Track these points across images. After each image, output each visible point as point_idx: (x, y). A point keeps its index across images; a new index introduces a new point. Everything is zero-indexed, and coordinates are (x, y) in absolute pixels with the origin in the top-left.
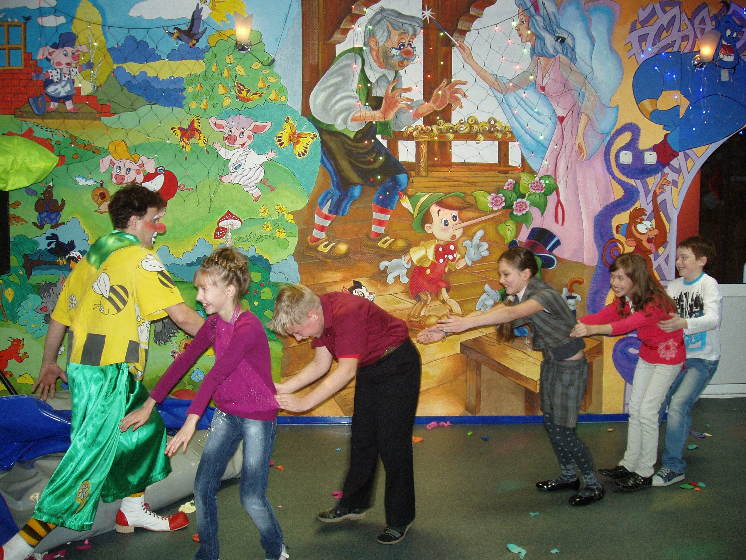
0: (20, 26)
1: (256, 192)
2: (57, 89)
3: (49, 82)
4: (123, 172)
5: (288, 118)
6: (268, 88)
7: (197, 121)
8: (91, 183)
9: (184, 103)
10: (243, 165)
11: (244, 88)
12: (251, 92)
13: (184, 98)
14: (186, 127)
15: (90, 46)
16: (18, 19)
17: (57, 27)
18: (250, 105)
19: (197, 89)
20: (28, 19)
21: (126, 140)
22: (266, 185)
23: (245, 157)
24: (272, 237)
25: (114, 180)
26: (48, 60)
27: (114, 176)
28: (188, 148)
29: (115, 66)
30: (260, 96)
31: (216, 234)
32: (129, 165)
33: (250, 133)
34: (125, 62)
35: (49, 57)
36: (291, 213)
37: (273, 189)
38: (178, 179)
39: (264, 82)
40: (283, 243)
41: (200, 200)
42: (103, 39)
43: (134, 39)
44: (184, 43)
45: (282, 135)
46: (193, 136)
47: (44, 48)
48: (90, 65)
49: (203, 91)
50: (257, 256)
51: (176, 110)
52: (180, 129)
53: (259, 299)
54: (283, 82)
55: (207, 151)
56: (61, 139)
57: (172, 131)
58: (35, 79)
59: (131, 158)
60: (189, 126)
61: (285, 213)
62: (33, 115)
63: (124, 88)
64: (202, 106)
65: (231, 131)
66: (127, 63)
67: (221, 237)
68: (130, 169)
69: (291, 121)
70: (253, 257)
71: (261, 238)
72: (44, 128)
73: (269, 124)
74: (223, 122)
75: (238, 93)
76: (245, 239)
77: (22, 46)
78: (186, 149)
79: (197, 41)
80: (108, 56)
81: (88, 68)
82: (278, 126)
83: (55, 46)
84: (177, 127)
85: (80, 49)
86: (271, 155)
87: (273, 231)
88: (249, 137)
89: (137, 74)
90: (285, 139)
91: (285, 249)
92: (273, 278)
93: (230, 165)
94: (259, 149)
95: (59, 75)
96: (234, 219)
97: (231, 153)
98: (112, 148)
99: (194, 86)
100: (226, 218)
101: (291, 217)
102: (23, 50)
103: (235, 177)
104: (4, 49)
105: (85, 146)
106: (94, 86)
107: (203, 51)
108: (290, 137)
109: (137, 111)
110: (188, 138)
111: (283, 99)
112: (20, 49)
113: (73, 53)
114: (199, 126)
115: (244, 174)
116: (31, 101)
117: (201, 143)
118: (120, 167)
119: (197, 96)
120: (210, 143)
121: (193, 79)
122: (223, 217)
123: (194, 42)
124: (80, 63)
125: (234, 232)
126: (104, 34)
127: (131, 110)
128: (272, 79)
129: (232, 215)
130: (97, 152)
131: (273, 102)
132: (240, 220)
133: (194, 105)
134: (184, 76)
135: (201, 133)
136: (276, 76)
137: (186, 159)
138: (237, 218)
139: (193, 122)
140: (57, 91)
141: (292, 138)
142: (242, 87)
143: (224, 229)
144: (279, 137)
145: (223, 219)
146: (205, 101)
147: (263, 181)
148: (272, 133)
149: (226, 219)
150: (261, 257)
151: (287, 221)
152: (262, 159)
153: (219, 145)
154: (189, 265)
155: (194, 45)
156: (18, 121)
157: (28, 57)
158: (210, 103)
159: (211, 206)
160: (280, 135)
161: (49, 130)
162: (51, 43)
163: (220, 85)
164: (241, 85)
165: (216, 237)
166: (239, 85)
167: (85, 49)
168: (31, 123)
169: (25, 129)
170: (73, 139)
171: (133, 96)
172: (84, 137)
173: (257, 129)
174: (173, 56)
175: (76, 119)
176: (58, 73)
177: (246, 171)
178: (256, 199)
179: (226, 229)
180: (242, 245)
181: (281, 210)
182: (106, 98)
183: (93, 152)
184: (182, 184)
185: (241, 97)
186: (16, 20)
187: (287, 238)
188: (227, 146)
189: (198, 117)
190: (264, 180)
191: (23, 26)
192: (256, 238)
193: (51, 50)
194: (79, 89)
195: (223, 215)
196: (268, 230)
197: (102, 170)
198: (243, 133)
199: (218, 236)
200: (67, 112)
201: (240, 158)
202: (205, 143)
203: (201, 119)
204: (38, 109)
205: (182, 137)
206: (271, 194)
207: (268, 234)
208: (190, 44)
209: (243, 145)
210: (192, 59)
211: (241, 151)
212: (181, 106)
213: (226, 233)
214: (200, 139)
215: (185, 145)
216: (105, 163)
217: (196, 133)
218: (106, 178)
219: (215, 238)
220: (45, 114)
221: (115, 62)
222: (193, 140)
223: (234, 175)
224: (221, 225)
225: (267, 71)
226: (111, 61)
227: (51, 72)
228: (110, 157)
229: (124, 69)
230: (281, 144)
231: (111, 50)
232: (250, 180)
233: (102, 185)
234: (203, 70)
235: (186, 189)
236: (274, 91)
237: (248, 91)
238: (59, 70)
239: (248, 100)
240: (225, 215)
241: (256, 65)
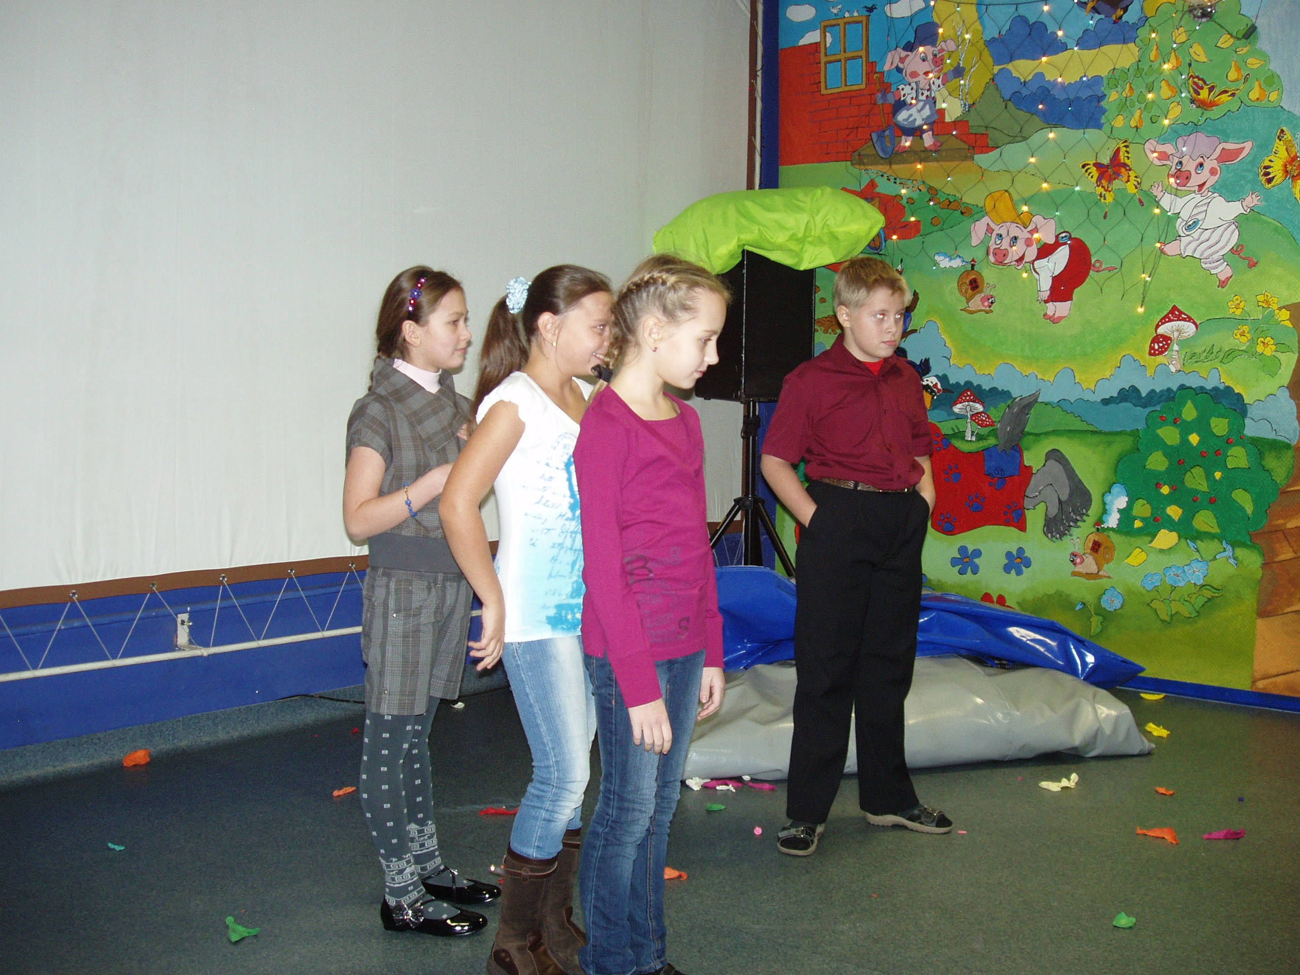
0: (861, 22)
1: (1223, 271)
2: (911, 115)
3: (901, 105)
4: (1005, 244)
5: (1282, 131)
6: (1246, 80)
7: (1125, 149)
8: (957, 263)
9: (1103, 120)
10: (1201, 223)
11: (1205, 83)
12: (1217, 91)
13: (1103, 111)
14: (1105, 160)
15: (959, 41)
16: (857, 11)
17: (912, 17)
18: (1215, 113)
19: (1124, 95)
20: (871, 10)
21: (1011, 191)
22: (1241, 257)
23: (1205, 208)
24: (1250, 352)
25: (992, 258)
26: (899, 70)
27: (992, 251)
28: (1110, 198)
29: (996, 69)
30: (1233, 95)
31: (1152, 348)
32: (1015, 231)
33: (1215, 164)
34: (1011, 61)
35: (901, 66)
36: (1286, 307)
37: (1252, 265)
38: (1092, 251)
39: (1238, 69)
40: (1270, 367)
41: (1127, 287)
42: (978, 26)
43: (1023, 19)
44: (1102, 16)
45: (1271, 164)
46: (1117, 175)
47: (893, 52)
48: (959, 72)
49: (1134, 97)
50: (1222, 387)
51: (1091, 133)
52: (1095, 165)
53: (1224, 467)
54: (1274, 66)
55: (1141, 201)
56: (915, 195)
57: (1084, 170)
58: (880, 102)
59: (1018, 220)
60: (1111, 160)
61: (1275, 307)
62: (877, 160)
63: (1010, 103)
64: (1133, 124)
65: (1181, 163)
66: (1013, 62)
67: (1161, 353)
68: (1016, 238)
69: (1288, 136)
70: (1215, 389)
71: (1231, 354)
72: (892, 179)
73: (1248, 145)
74: (1168, 149)
75: (1194, 95)
76: (1202, 357)
77: (863, 53)
78: (1105, 199)
79: (1125, 10)
80: (986, 54)
81: (955, 78)
82: (1265, 147)
83: (910, 47)
84: (1092, 162)
85: (944, 47)
86: (1252, 201)
87: (1253, 342)
88: (1213, 172)
89: (1030, 77)
90: (1277, 170)
91: (1273, 374)
92: (1251, 429)
93: (1179, 225)
94: (1230, 192)
95: (914, 91)
96: (1184, 320)
97: (1180, 202)
98: (989, 205)
99: (1119, 89)
100: (1169, 318)
101: (1285, 315)
102: (864, 59)
103: (1187, 245)
104: (840, 61)
105: (951, 204)
106: (965, 105)
107: (1135, 27)
108: (1285, 166)
109: (1028, 141)
110: (1110, 180)
111: (1273, 96)
112: (861, 57)
113: (935, 56)
114: (1128, 158)
115: (1203, 237)
116: (874, 136)
117: (1131, 188)
118: (1001, 236)
119: (1124, 106)
120: (1145, 186)
121: (1117, 77)
122: (1164, 318)
123: (1120, 12)
124: (945, 71)
125: (1183, 343)
126: (980, 18)
127: (1021, 139)
128: (1254, 63)
129: (1181, 313)
130: (967, 212)
131: (1256, 104)
132: (1194, 323)
133: (1119, 122)
134: (1104, 73)
135: (1130, 170)
136: (1264, 57)
137: (1105, 217)
138: (1189, 319)
139: (1118, 151)
140: (911, 119)
141: (1289, 168)
142: (1200, 83)
143: (1166, 339)
144: (1266, 167)
145: (1165, 320)
146: (1138, 112)
147: (1236, 251)
148: (1253, 162)
149: (1170, 321)
150: (1229, 389)
151: (1278, 323)
152: (1235, 209)
153: (1160, 189)
154: (1106, 402)
155: (1121, 17)
156: (855, 170)
157: (871, 67)
158: (1146, 116)
159: (1144, 298)
160: (1267, 163)
161: (898, 181)
162: (902, 45)
163: (1163, 84)
164: (1199, 79)
165: (1153, 353)
166: (1196, 80)
167: (951, 46)
168: (873, 172)
169: (865, 181)
170: (933, 192)
171: (1022, 115)
172: (949, 190)
173: (1226, 157)
174: (1089, 40)
175: (936, 160)
176: (912, 89)
177: (1208, 233)
178: (1223, 284)
179: (1170, 339)
180: (1196, 367)
181: (1267, 302)
182: (982, 124)
183: (962, 213)
184: (1097, 261)
185: (1199, 100)
186: (856, 14)
187: (1278, 355)
188: (1174, 191)
189: (1126, 142)
190: (1238, 246)
191: (864, 23)
192: (1221, 355)
193: (904, 54)
194: (942, 112)
195: (1165, 313)
196: (1244, 339)
197: (975, 242)
198: (1201, 165)
199: (1155, 350)
200: (926, 150)
201: (1196, 211)
202: (1136, 188)
203: (1131, 146)
204: (883, 151)
205: (1099, 179)
206: (1251, 274)
207: (1244, 348)
208: (1114, 18)
209: (1201, 186)
210: (1116, 42)
211: (1198, 198)
212: (1099, 126)
213: (1168, 345)
214: (1128, 181)
215: (1104, 192)
216: (979, 228)
217: (1123, 170)
218: (979, 255)
219: (1150, 354)
220: (894, 156)
221: (997, 62)
222: (1117, 184)
223: (1185, 240)
224: (1161, 330)
225: (1245, 50)
226: (989, 60)
227: (903, 89)
228: (986, 220)
229: (1010, 72)
230: (1269, 181)
231: (989, 43)
232: (1213, 249)
233: (973, 266)
234: (1133, 60)
235: (1103, 270)
236: (1256, 84)
237: (1211, 89)
238: (914, 85)
239: (1213, 104)
240: (1168, 314)
241: (1225, 42)
